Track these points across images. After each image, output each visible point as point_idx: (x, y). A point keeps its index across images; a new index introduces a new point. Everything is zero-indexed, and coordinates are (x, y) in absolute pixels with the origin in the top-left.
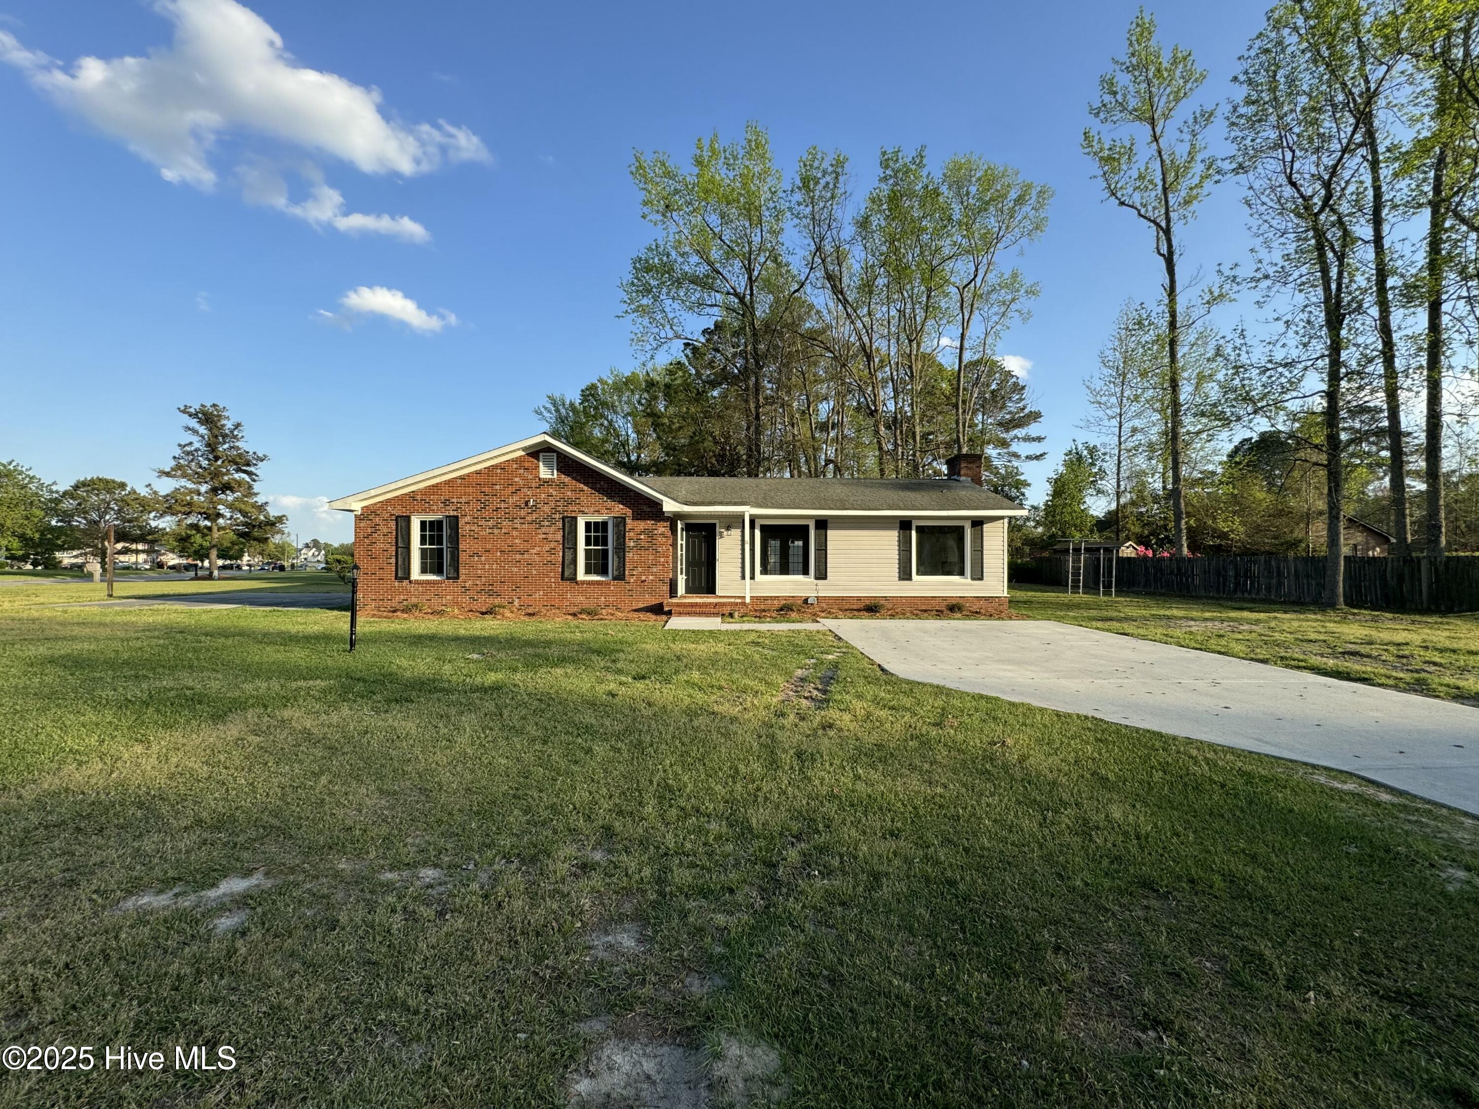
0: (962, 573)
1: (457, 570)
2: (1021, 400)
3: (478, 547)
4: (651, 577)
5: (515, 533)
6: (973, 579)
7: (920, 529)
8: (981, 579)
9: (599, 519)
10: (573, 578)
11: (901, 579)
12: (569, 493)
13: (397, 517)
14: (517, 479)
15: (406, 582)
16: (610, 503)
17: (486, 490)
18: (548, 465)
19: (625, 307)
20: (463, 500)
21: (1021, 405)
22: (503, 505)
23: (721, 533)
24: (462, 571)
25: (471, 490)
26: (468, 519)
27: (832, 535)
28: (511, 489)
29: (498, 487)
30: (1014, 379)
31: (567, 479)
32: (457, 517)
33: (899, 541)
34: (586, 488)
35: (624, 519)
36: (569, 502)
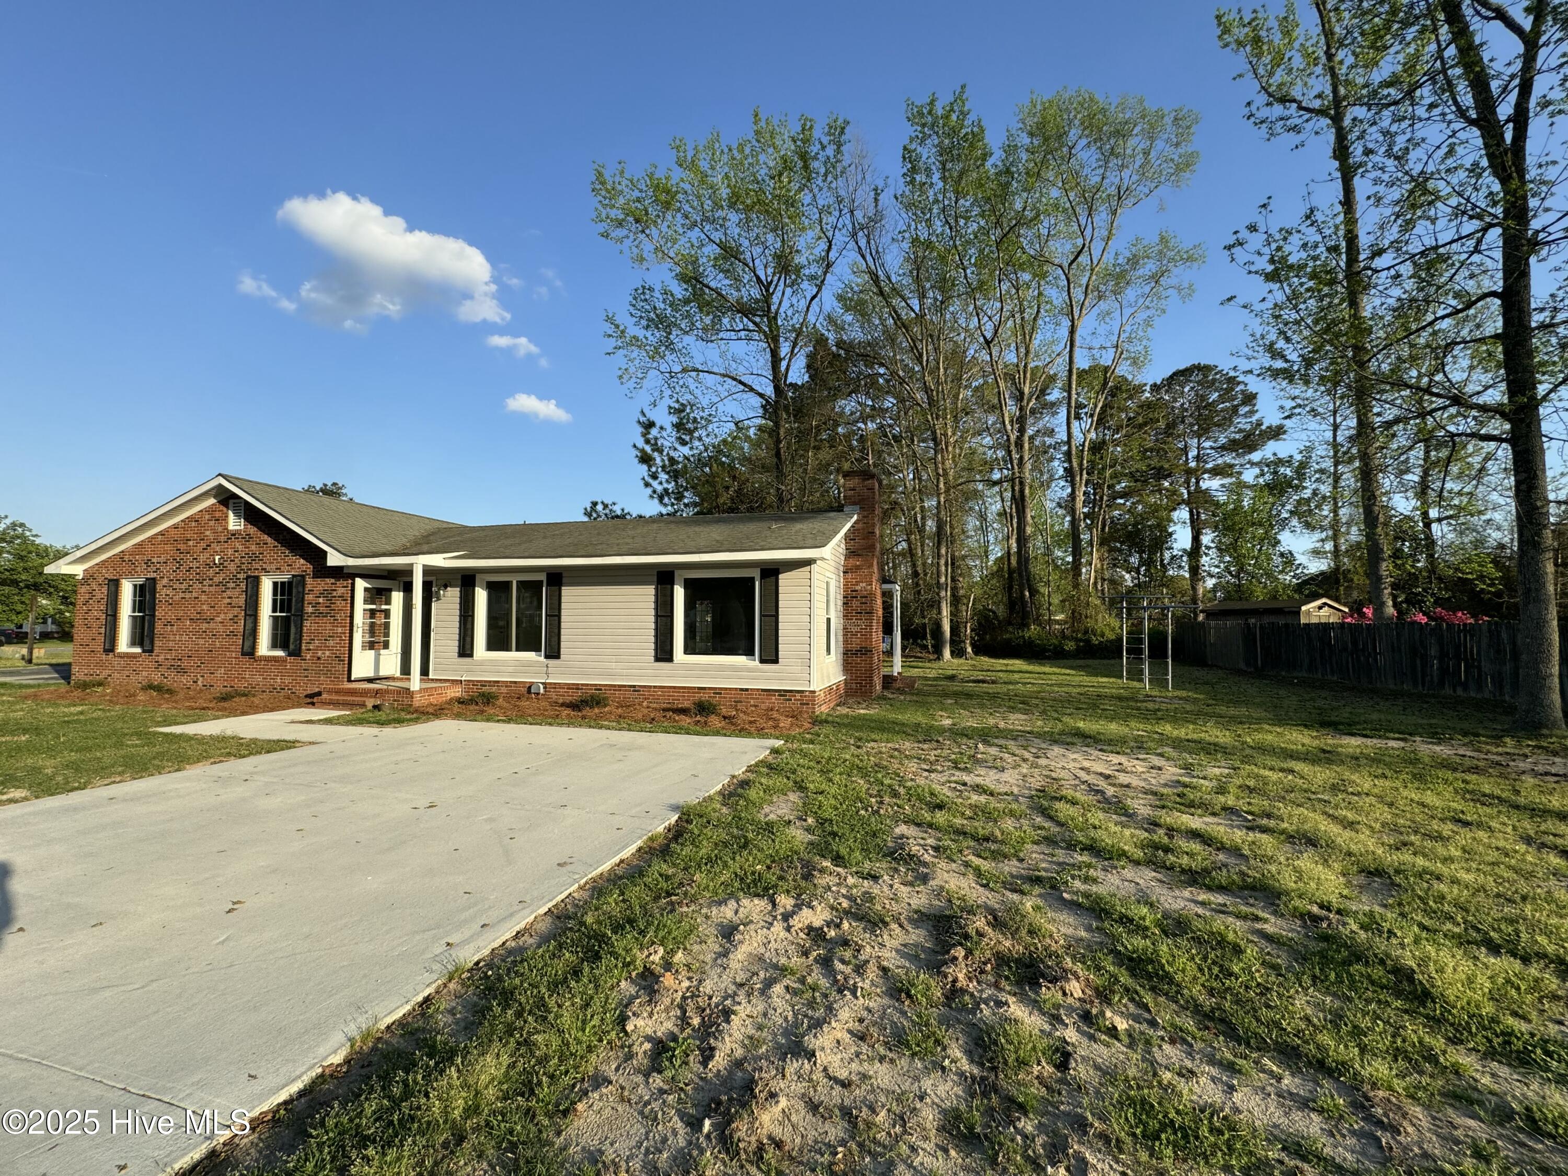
0: (749, 652)
1: (152, 643)
3: (171, 616)
4: (327, 653)
5: (204, 597)
6: (762, 661)
7: (689, 585)
8: (776, 661)
9: (285, 578)
10: (250, 651)
11: (658, 659)
12: (253, 547)
13: (110, 580)
14: (208, 533)
15: (111, 655)
16: (292, 558)
17: (182, 547)
18: (237, 514)
20: (162, 559)
22: (195, 565)
23: (438, 593)
24: (157, 643)
25: (168, 547)
26: (165, 581)
27: (568, 593)
28: (203, 545)
29: (191, 543)
31: (252, 530)
32: (154, 579)
33: (656, 602)
34: (269, 540)
35: (303, 577)
36: (254, 558)
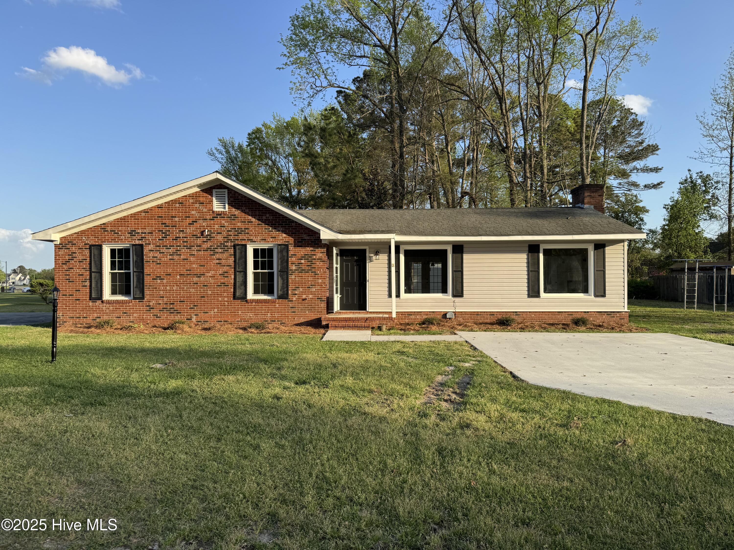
0: (586, 291)
1: (142, 292)
2: (640, 134)
3: (160, 271)
4: (311, 296)
5: (192, 259)
6: (596, 296)
7: (547, 252)
8: (604, 296)
9: (265, 246)
10: (244, 297)
11: (529, 296)
12: (239, 224)
13: (91, 246)
14: (193, 212)
15: (99, 302)
16: (275, 233)
17: (167, 222)
18: (220, 199)
19: (285, 60)
20: (147, 231)
21: (639, 139)
22: (181, 235)
23: (370, 257)
24: (147, 292)
25: (153, 222)
26: (151, 247)
27: (467, 258)
28: (188, 221)
29: (177, 219)
30: (633, 116)
31: (237, 212)
32: (141, 246)
33: (528, 263)
34: (253, 220)
35: (287, 246)
36: (239, 231)
